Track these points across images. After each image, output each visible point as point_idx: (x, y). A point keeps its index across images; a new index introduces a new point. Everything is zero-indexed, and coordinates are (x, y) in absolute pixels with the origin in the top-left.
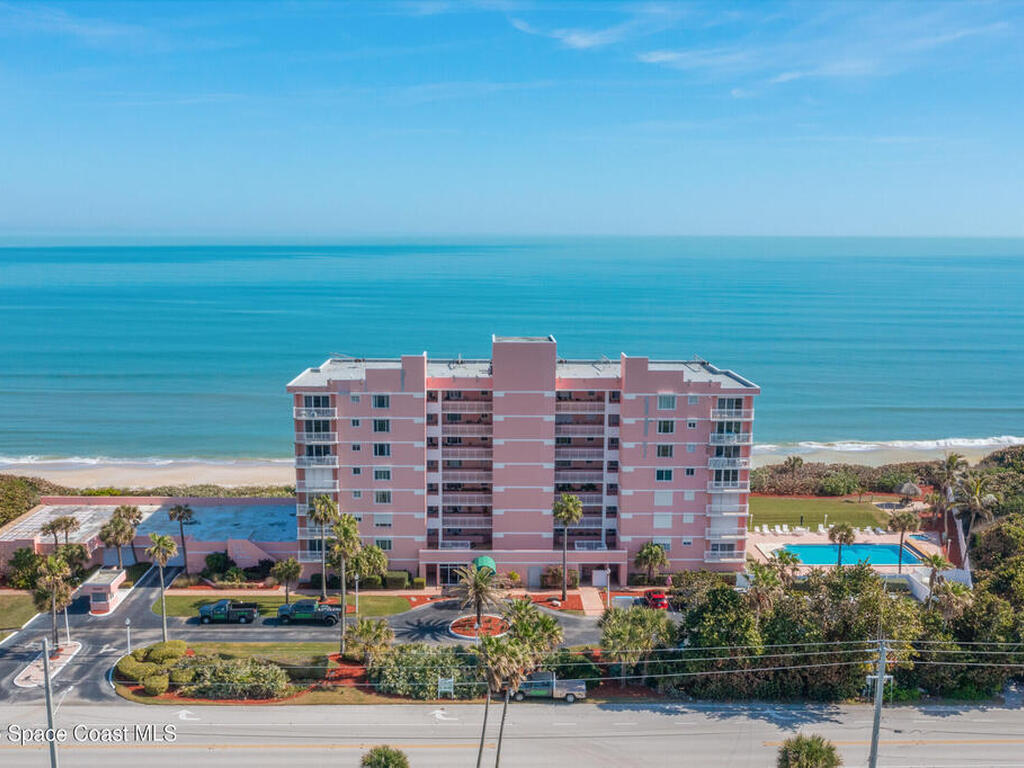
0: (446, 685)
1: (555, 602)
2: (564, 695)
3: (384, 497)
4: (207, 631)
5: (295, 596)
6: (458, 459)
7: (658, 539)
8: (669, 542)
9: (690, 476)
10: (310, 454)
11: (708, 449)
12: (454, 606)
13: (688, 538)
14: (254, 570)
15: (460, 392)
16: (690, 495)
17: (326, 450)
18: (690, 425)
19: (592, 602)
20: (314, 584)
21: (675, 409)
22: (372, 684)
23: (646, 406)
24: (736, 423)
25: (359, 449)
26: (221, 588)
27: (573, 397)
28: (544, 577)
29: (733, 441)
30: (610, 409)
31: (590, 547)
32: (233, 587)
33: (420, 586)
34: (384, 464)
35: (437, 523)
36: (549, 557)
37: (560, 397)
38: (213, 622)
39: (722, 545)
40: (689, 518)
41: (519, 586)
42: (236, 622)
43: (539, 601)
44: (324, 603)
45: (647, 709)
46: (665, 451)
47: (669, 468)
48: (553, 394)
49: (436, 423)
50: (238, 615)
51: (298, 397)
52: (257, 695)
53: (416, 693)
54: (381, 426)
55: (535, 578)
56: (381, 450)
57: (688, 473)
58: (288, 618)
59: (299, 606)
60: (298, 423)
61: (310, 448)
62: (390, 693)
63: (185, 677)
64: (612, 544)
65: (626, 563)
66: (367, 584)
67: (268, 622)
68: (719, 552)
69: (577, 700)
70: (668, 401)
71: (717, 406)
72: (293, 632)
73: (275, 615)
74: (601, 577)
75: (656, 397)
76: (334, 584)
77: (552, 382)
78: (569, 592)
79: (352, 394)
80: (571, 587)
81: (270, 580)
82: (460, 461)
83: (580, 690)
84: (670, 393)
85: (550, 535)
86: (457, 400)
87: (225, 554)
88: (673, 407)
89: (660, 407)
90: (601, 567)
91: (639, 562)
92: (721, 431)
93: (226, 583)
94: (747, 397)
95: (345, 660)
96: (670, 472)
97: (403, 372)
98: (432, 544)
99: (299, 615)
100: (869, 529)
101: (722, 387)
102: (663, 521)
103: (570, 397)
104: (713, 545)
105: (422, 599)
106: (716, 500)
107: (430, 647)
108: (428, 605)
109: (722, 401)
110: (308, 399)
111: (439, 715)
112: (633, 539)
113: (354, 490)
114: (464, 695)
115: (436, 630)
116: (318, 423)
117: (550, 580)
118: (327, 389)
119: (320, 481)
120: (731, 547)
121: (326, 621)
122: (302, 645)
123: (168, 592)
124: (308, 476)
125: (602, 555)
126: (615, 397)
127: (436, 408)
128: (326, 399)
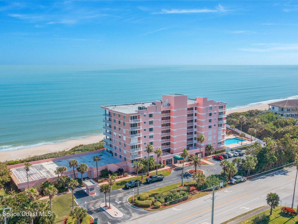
2: (243, 180)
8: (211, 144)
9: (215, 126)
11: (218, 119)
13: (214, 142)
16: (215, 131)
17: (136, 132)
18: (215, 113)
21: (212, 110)
24: (222, 112)
25: (145, 130)
29: (223, 116)
30: (195, 112)
34: (151, 134)
37: (188, 109)
40: (215, 137)
46: (210, 121)
47: (211, 125)
48: (187, 109)
54: (151, 123)
56: (151, 130)
61: (132, 132)
65: (204, 151)
68: (219, 144)
75: (208, 107)
77: (187, 106)
79: (144, 114)
84: (211, 106)
87: (106, 169)
89: (209, 110)
92: (219, 114)
94: (224, 105)
97: (156, 106)
99: (154, 180)
101: (220, 103)
102: (210, 139)
105: (169, 169)
109: (220, 106)
110: (131, 117)
112: (204, 144)
113: (144, 143)
116: (134, 124)
118: (138, 113)
119: (135, 142)
124: (132, 141)
126: (196, 109)
128: (136, 117)
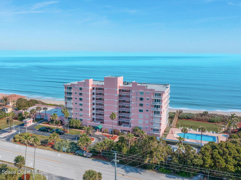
0: (64, 149)
1: (110, 137)
2: (86, 156)
3: (81, 110)
6: (99, 103)
7: (139, 126)
8: (142, 127)
9: (147, 112)
10: (68, 99)
11: (152, 106)
13: (147, 127)
15: (102, 88)
16: (147, 116)
17: (71, 98)
18: (147, 99)
21: (144, 95)
23: (137, 94)
24: (159, 100)
25: (76, 99)
26: (50, 125)
27: (126, 91)
29: (158, 104)
30: (131, 94)
32: (52, 125)
34: (81, 102)
35: (94, 117)
37: (120, 91)
39: (156, 130)
40: (147, 122)
41: (107, 133)
43: (108, 136)
45: (101, 162)
46: (141, 105)
47: (142, 109)
48: (117, 90)
49: (94, 95)
51: (66, 87)
53: (59, 149)
54: (81, 94)
55: (111, 131)
56: (81, 99)
57: (147, 111)
60: (66, 92)
61: (68, 98)
62: (55, 149)
65: (131, 131)
66: (76, 128)
68: (155, 131)
69: (88, 157)
70: (142, 93)
71: (155, 95)
75: (139, 92)
78: (114, 135)
79: (75, 87)
82: (102, 104)
84: (142, 91)
86: (101, 90)
88: (143, 94)
89: (140, 94)
90: (126, 131)
92: (155, 101)
93: (52, 124)
94: (162, 93)
96: (142, 110)
97: (85, 83)
100: (211, 132)
101: (155, 90)
102: (141, 122)
103: (125, 91)
104: (153, 129)
106: (154, 118)
109: (156, 94)
110: (68, 87)
112: (134, 125)
113: (76, 107)
114: (67, 152)
116: (69, 93)
118: (71, 86)
119: (70, 105)
120: (158, 130)
121: (60, 134)
123: (41, 124)
124: (68, 103)
125: (126, 128)
127: (94, 91)
128: (71, 88)
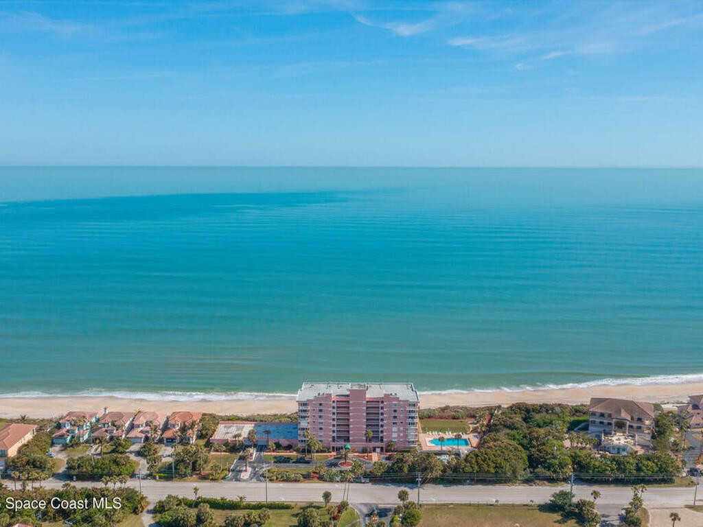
0: (338, 479)
1: (365, 457)
2: (364, 481)
3: (321, 429)
4: (279, 465)
5: (300, 456)
7: (393, 440)
8: (396, 441)
10: (302, 418)
11: (406, 417)
12: (340, 458)
13: (401, 440)
14: (286, 447)
16: (402, 429)
17: (307, 417)
18: (401, 411)
19: (375, 457)
20: (303, 451)
21: (397, 407)
22: (321, 478)
23: (390, 406)
24: (414, 410)
25: (315, 417)
27: (371, 402)
28: (363, 450)
29: (413, 415)
30: (381, 405)
31: (376, 442)
32: (283, 452)
33: (331, 452)
34: (321, 420)
35: (335, 435)
36: (364, 444)
37: (367, 402)
38: (280, 462)
40: (402, 435)
41: (356, 452)
42: (285, 462)
43: (361, 457)
44: (307, 458)
46: (395, 417)
48: (365, 402)
49: (335, 409)
50: (286, 460)
52: (296, 481)
53: (331, 480)
54: (321, 411)
55: (360, 451)
56: (320, 417)
57: (401, 423)
58: (299, 461)
59: (301, 458)
61: (302, 416)
62: (326, 481)
63: (280, 476)
64: (382, 441)
65: (385, 446)
66: (317, 452)
67: (294, 462)
68: (410, 443)
69: (367, 483)
70: (395, 405)
71: (409, 406)
72: (300, 465)
73: (294, 460)
74: (378, 450)
75: (393, 403)
76: (309, 451)
77: (365, 398)
78: (369, 454)
79: (313, 403)
80: (370, 452)
81: (291, 450)
83: (368, 480)
84: (396, 402)
85: (365, 438)
86: (340, 402)
87: (279, 443)
89: (393, 406)
90: (378, 447)
91: (389, 446)
92: (410, 412)
93: (281, 451)
95: (314, 473)
96: (396, 422)
97: (326, 397)
98: (334, 440)
99: (301, 461)
101: (409, 401)
102: (395, 435)
104: (408, 442)
105: (331, 456)
107: (334, 470)
108: (333, 458)
109: (411, 404)
110: (302, 404)
111: (337, 485)
112: (387, 440)
113: (313, 427)
114: (342, 482)
115: (335, 465)
116: (304, 410)
117: (364, 451)
118: (307, 401)
119: (304, 425)
120: (413, 442)
121: (308, 462)
122: (303, 469)
123: (265, 453)
125: (379, 444)
126: (382, 402)
127: (335, 405)
128: (306, 404)
